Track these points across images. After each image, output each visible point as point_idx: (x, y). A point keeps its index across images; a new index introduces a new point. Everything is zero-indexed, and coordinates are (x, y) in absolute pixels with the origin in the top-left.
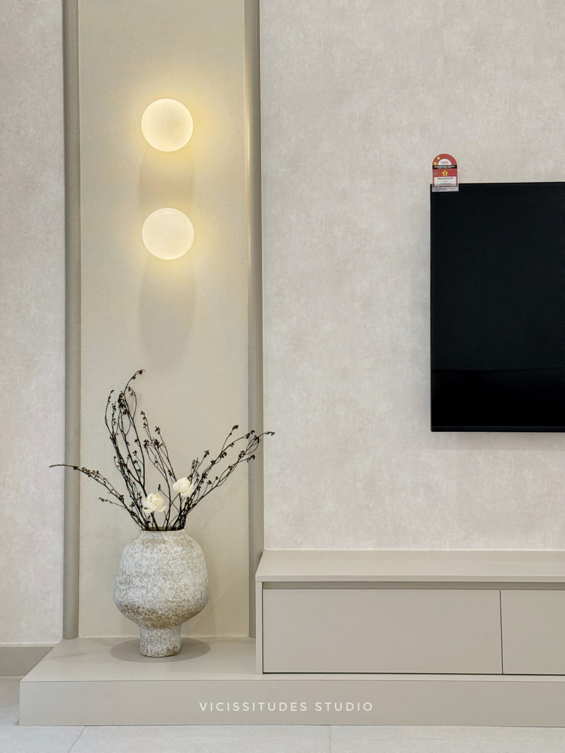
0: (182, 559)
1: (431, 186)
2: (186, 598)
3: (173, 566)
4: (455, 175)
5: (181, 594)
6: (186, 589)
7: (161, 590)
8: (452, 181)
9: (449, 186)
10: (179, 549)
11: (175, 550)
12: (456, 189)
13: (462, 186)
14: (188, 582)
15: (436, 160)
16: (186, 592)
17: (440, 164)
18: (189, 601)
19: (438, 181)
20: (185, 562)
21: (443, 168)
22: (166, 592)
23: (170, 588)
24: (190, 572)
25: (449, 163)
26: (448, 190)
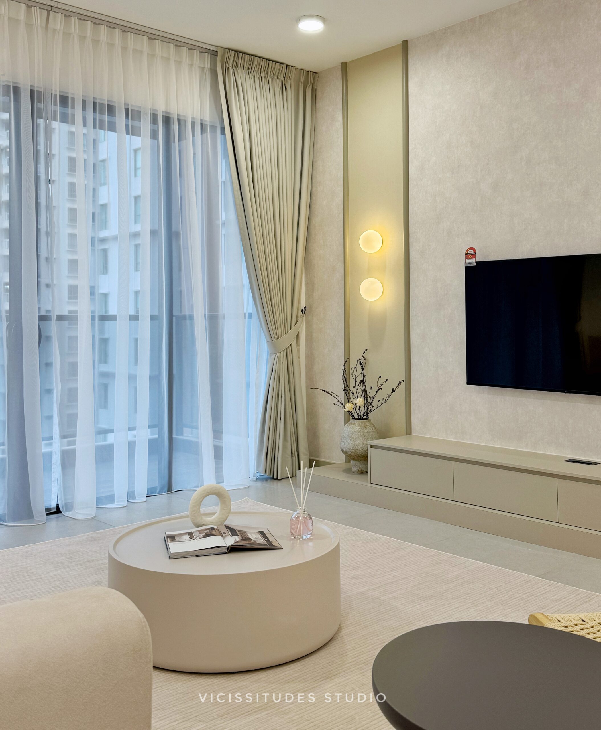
0: (358, 432)
1: (465, 263)
2: (358, 449)
3: (354, 435)
4: (475, 258)
5: (356, 447)
6: (359, 445)
7: (349, 444)
8: (473, 260)
9: (472, 263)
10: (358, 428)
11: (356, 428)
12: (475, 265)
13: (477, 263)
14: (360, 442)
15: (467, 251)
16: (359, 446)
17: (469, 252)
18: (360, 450)
19: (468, 261)
20: (359, 433)
21: (470, 254)
22: (350, 444)
23: (352, 444)
24: (361, 438)
25: (473, 252)
26: (472, 265)
